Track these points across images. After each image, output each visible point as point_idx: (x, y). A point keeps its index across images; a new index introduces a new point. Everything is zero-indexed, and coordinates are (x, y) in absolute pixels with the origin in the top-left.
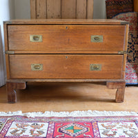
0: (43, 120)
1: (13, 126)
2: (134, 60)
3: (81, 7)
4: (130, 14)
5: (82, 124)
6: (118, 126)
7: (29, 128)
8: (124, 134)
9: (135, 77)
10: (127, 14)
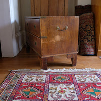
0: (43, 73)
1: (26, 77)
2: (92, 40)
3: (61, 10)
4: (89, 14)
5: (66, 75)
6: (87, 77)
7: (35, 78)
8: (91, 81)
9: (92, 50)
10: (87, 14)
